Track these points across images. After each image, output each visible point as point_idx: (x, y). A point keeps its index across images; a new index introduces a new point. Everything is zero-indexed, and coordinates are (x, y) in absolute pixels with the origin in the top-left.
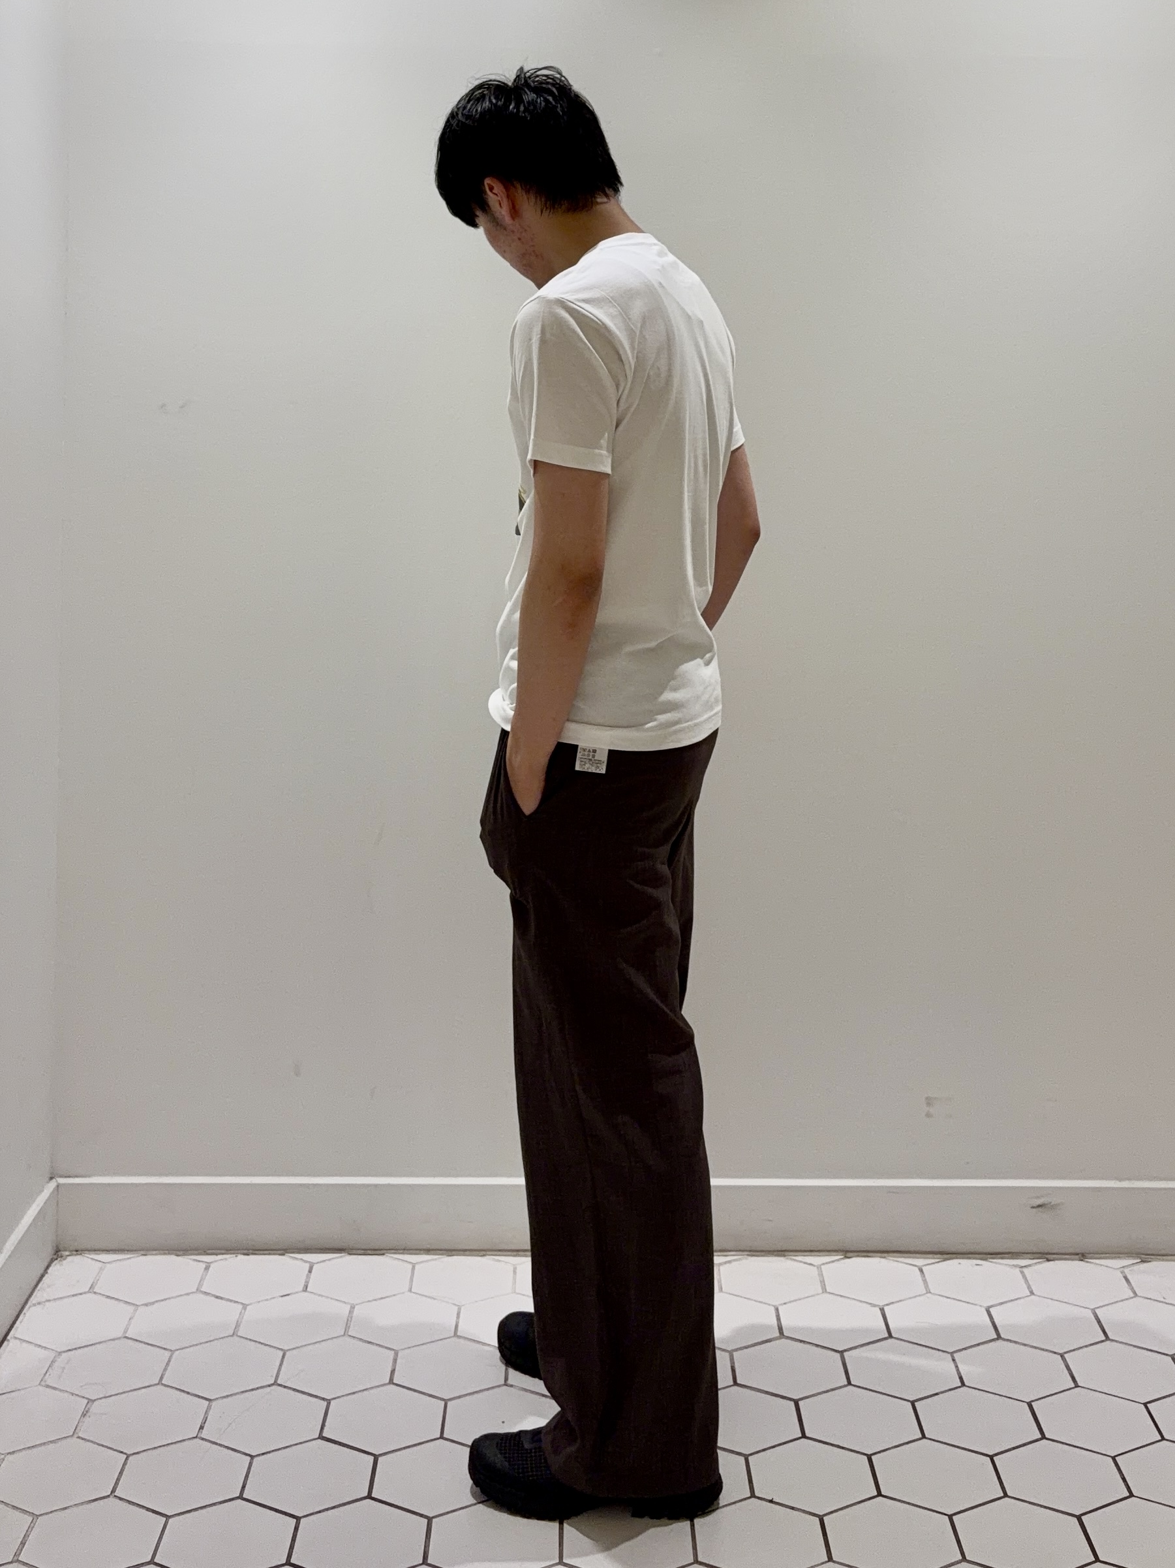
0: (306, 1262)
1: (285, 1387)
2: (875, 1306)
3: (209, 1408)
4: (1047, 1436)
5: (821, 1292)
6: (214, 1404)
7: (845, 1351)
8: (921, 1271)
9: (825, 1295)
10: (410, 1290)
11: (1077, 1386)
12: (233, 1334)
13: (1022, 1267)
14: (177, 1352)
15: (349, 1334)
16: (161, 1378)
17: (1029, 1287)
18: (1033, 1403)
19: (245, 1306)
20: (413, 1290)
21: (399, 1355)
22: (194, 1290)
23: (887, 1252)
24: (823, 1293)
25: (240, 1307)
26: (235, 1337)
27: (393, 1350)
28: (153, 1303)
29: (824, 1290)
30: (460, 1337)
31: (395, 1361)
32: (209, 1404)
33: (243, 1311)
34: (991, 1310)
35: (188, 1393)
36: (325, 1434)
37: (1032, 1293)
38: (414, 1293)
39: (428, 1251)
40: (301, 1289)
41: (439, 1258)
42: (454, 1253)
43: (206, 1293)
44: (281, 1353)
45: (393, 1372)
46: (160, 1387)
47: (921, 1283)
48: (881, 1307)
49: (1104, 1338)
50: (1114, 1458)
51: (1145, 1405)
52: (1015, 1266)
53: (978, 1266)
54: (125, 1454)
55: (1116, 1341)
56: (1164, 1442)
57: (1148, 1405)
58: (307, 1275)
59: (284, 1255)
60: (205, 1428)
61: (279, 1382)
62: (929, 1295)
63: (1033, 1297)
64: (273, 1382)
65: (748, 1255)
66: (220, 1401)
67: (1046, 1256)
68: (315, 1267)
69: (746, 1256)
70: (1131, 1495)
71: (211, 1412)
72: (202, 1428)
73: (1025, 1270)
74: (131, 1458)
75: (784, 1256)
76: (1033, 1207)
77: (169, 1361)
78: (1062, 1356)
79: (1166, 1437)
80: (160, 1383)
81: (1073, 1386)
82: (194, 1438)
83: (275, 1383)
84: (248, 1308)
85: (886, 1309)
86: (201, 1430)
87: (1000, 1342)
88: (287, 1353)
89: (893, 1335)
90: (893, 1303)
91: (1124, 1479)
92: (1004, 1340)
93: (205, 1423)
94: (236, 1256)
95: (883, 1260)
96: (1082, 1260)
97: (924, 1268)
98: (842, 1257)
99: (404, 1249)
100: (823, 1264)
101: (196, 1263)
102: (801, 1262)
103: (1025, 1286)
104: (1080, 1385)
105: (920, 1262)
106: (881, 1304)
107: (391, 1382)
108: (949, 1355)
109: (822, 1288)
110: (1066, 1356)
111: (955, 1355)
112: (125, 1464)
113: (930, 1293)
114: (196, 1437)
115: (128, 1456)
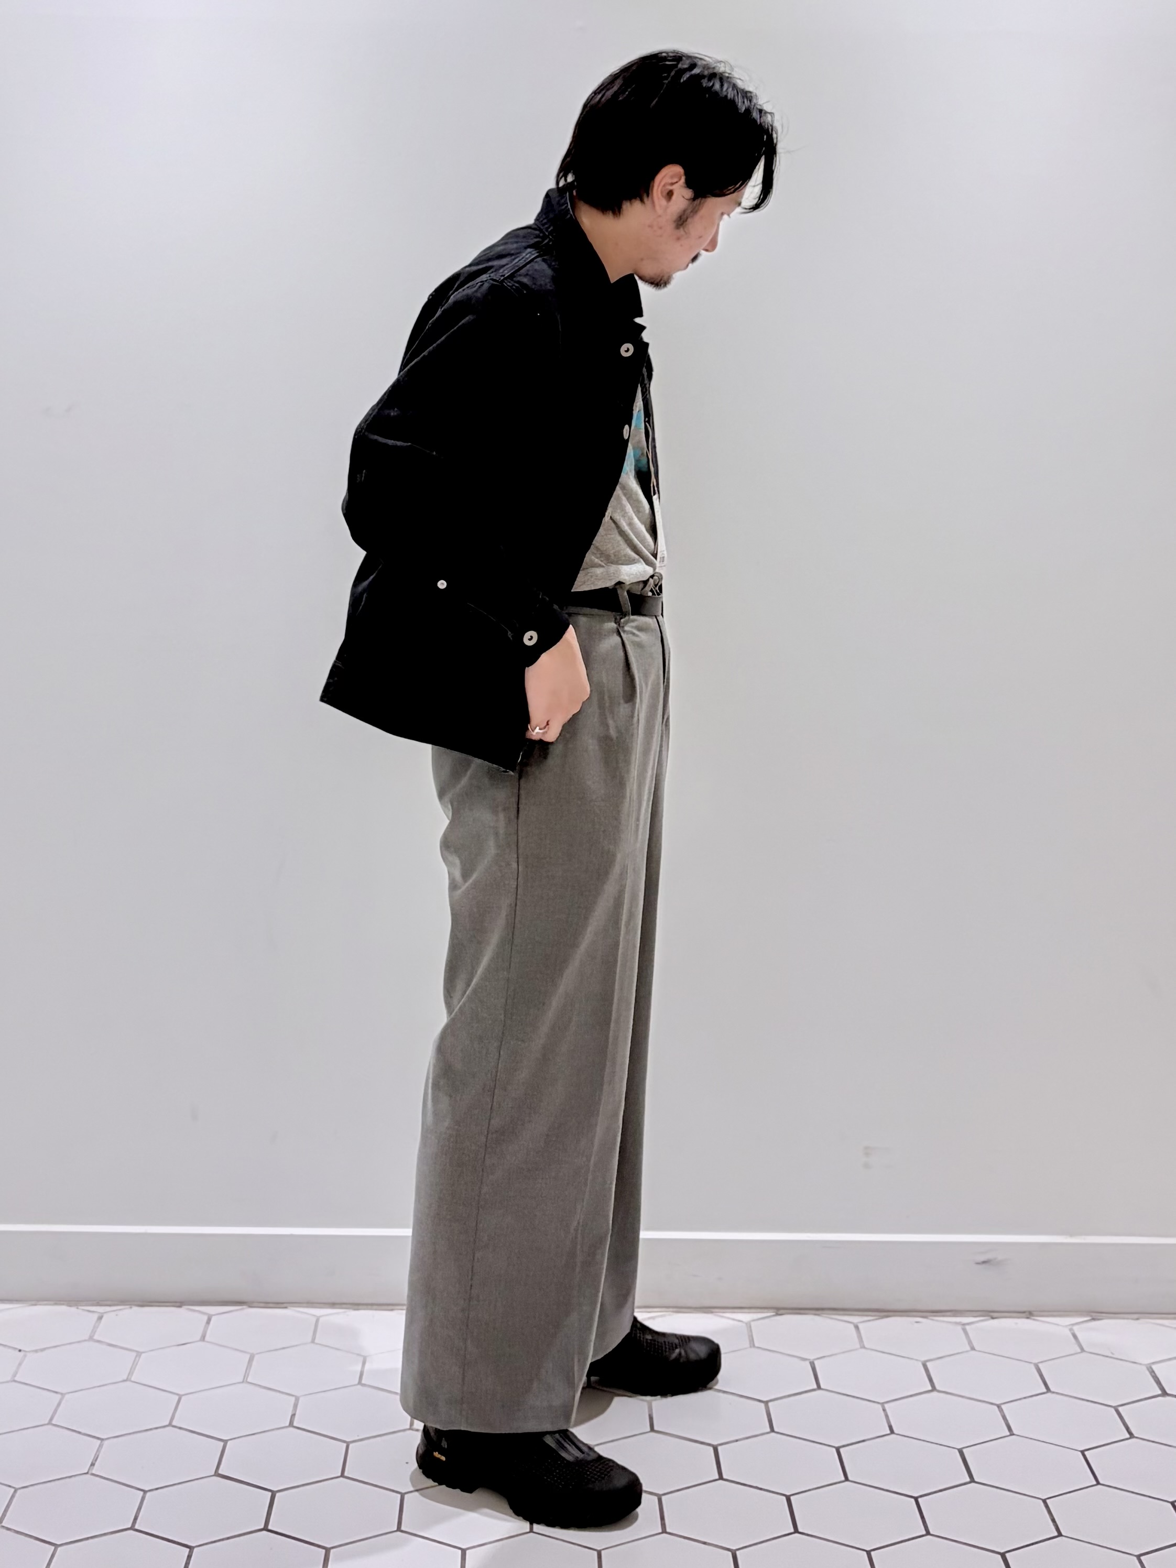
0: (204, 1313)
1: (180, 1428)
2: (804, 1359)
3: (101, 1446)
4: (976, 1480)
5: (747, 1344)
6: (106, 1443)
7: (771, 1401)
8: (857, 1327)
9: (753, 1349)
10: (313, 1341)
11: (1012, 1434)
12: (127, 1378)
13: (964, 1325)
14: (67, 1396)
15: (249, 1380)
16: (51, 1419)
17: (970, 1342)
18: (964, 1450)
19: (139, 1354)
20: (316, 1341)
21: (300, 1401)
22: (87, 1337)
23: (823, 1309)
24: (751, 1347)
25: (134, 1354)
26: (128, 1383)
27: (293, 1395)
28: (43, 1350)
29: (752, 1344)
30: (364, 1385)
31: (296, 1406)
32: (101, 1442)
33: (137, 1359)
34: (929, 1364)
35: (79, 1433)
36: (220, 1472)
37: (973, 1349)
38: (317, 1344)
39: (333, 1305)
40: (198, 1337)
41: (345, 1312)
42: (360, 1307)
43: (98, 1341)
44: (177, 1398)
45: (293, 1415)
46: (50, 1426)
47: (856, 1340)
48: (811, 1360)
49: (1045, 1390)
50: (1044, 1501)
51: (1083, 1452)
52: (956, 1323)
53: (918, 1324)
54: (13, 1488)
55: (1057, 1393)
56: (1099, 1486)
57: (1086, 1453)
58: (205, 1326)
59: (180, 1307)
60: (97, 1464)
61: (174, 1423)
62: (863, 1350)
63: (973, 1352)
64: (167, 1423)
65: (673, 1312)
66: (112, 1440)
67: (991, 1314)
68: (214, 1319)
69: (670, 1313)
70: (1060, 1535)
71: (103, 1450)
72: (93, 1465)
73: (967, 1327)
74: (19, 1492)
75: (712, 1312)
76: (978, 1263)
77: (59, 1405)
78: (999, 1406)
79: (1101, 1482)
80: (50, 1423)
81: (1008, 1433)
82: (85, 1473)
83: (170, 1425)
84: (143, 1355)
85: (816, 1362)
86: (92, 1467)
87: (935, 1394)
88: (183, 1398)
89: (822, 1386)
90: (824, 1357)
91: (1053, 1520)
92: (939, 1391)
93: (96, 1460)
94: (131, 1308)
95: (817, 1318)
96: (1028, 1318)
97: (861, 1326)
98: (774, 1314)
99: (308, 1303)
100: (754, 1320)
101: (86, 1313)
102: (729, 1318)
103: (966, 1342)
104: (1015, 1432)
105: (856, 1319)
106: (812, 1358)
107: (291, 1424)
108: (880, 1407)
109: (750, 1343)
110: (1003, 1407)
111: (886, 1406)
112: (13, 1496)
113: (863, 1347)
114: (87, 1473)
115: (16, 1490)
